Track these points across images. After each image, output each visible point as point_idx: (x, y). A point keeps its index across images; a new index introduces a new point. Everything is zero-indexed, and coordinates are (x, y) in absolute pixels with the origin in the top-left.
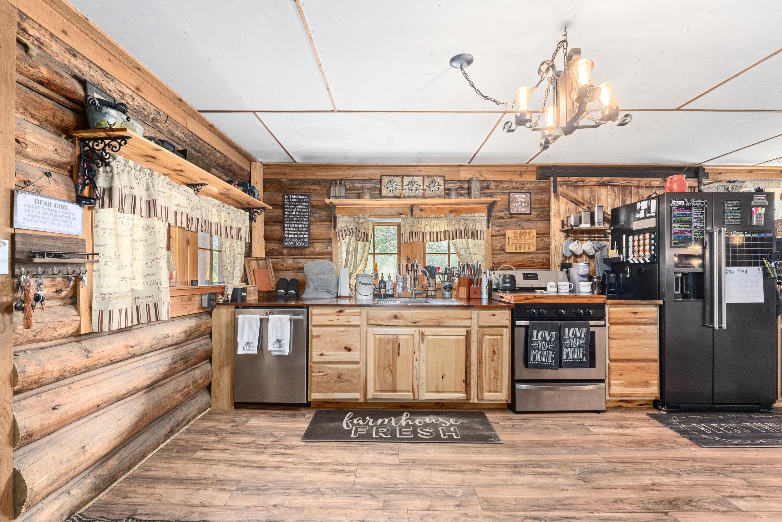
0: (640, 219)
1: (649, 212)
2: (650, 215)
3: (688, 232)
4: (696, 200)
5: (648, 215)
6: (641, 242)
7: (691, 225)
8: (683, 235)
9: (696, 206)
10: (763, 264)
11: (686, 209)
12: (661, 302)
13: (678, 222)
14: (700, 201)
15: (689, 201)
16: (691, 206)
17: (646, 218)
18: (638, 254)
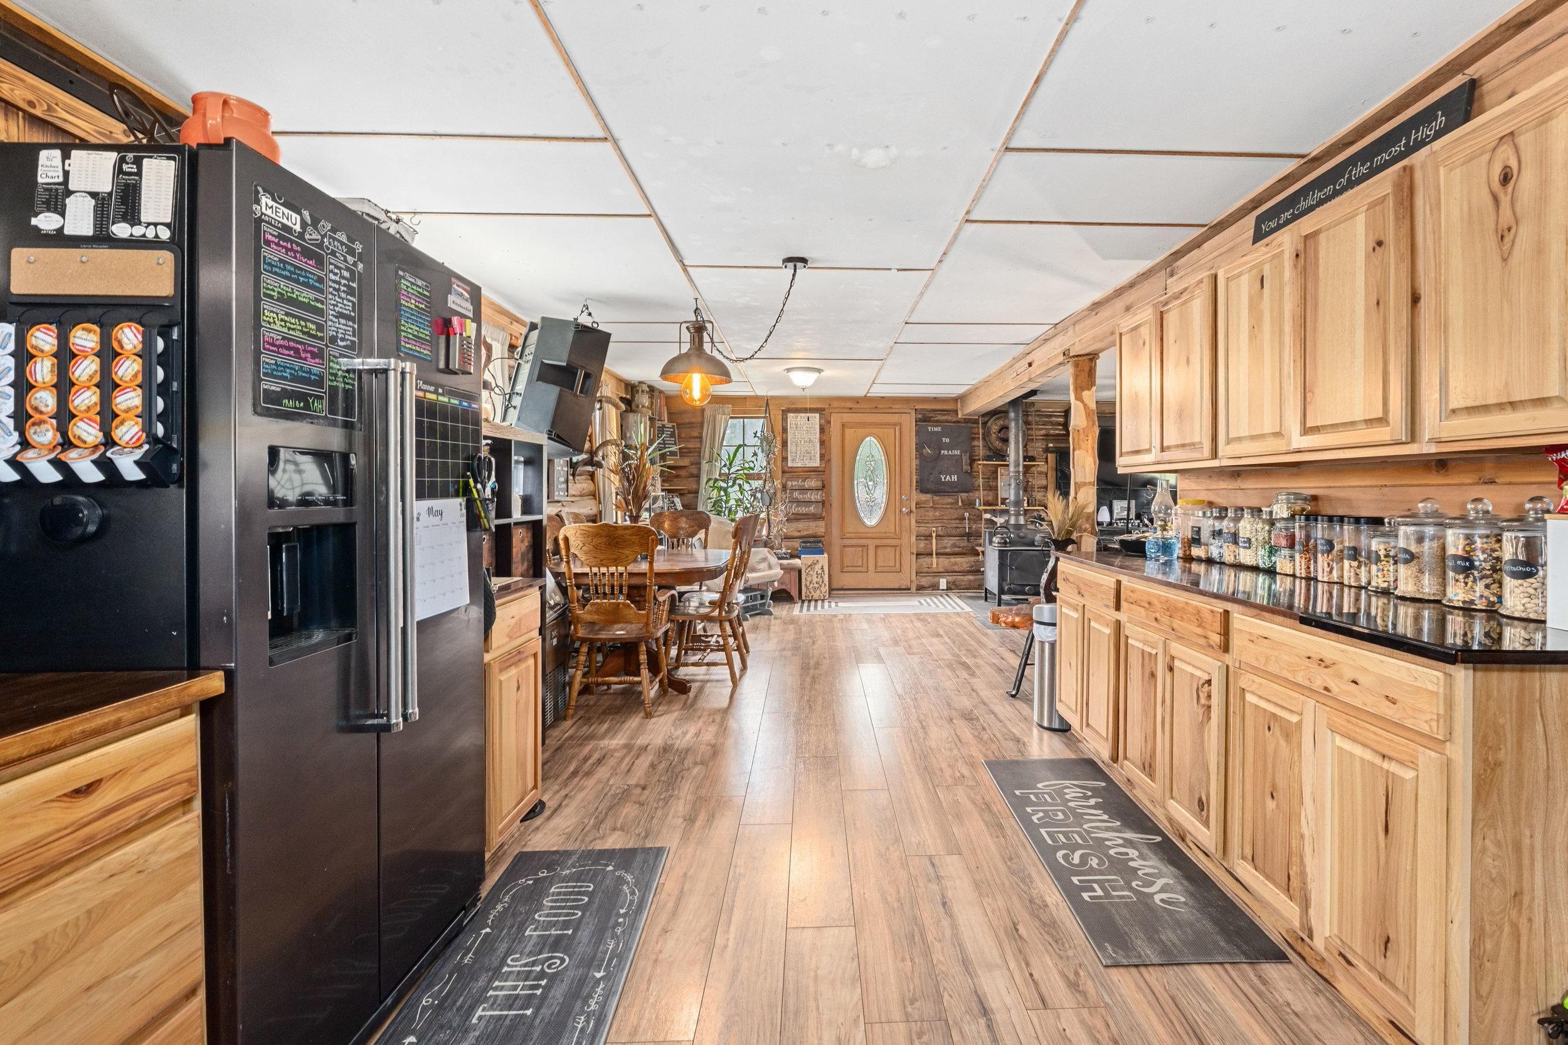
0: (59, 239)
1: (132, 215)
2: (138, 231)
3: (314, 355)
4: (334, 230)
5: (121, 230)
6: (86, 369)
7: (320, 328)
8: (297, 364)
9: (333, 253)
10: (466, 491)
11: (307, 253)
12: (213, 684)
13: (282, 299)
14: (344, 238)
15: (315, 223)
16: (320, 245)
17: (102, 238)
18: (62, 429)
